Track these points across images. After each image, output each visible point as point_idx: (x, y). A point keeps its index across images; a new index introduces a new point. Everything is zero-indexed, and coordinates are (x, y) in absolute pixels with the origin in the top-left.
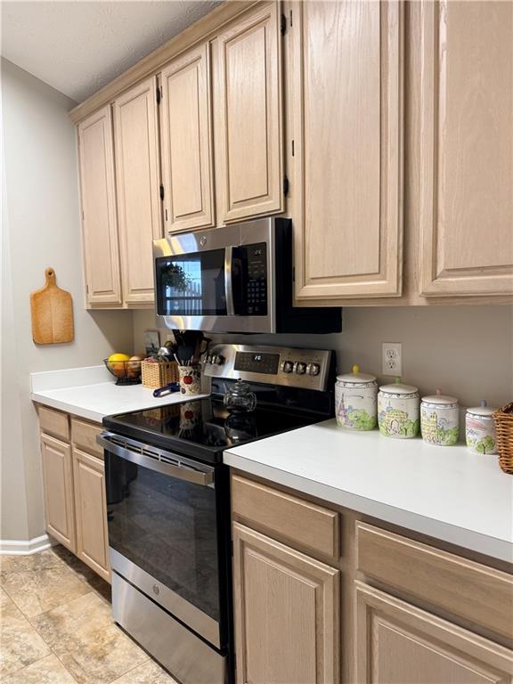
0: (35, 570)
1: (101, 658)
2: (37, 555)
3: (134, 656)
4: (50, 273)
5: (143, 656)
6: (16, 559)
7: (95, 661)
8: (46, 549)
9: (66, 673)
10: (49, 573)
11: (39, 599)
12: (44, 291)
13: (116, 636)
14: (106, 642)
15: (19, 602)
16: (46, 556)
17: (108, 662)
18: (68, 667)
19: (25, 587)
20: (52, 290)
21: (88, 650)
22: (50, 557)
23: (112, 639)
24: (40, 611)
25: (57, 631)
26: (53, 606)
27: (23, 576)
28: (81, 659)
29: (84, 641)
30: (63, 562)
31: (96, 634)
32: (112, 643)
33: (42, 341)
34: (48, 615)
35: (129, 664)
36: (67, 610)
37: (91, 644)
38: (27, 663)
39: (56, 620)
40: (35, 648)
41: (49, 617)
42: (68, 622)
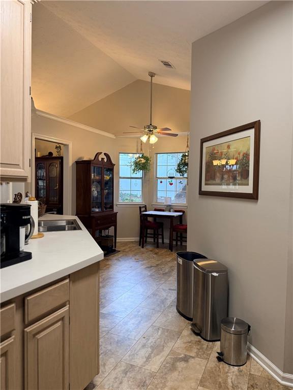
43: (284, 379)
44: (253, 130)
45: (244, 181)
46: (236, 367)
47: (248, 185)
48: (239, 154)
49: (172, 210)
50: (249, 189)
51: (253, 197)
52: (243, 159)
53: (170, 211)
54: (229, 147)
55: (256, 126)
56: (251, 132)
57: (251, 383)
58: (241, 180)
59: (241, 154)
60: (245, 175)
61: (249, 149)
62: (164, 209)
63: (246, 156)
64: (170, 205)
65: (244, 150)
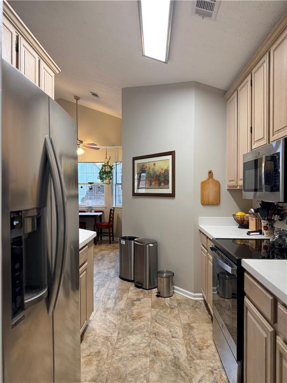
0: (193, 306)
1: (200, 350)
2: (196, 301)
3: (214, 356)
4: (210, 172)
5: (218, 357)
6: (188, 300)
7: (197, 349)
8: (201, 300)
9: (184, 348)
10: (197, 310)
11: (189, 317)
12: (207, 180)
13: (211, 345)
14: (206, 345)
15: (181, 316)
16: (200, 303)
17: (202, 352)
18: (186, 346)
19: (186, 311)
20: (210, 180)
21: (197, 344)
22: (201, 304)
23: (208, 345)
24: (187, 322)
25: (189, 332)
26: (192, 322)
27: (187, 307)
28: (192, 346)
29: (197, 340)
30: (205, 308)
31: (203, 340)
32: (208, 347)
33: (205, 203)
34: (189, 325)
35: (210, 357)
36: (197, 326)
37: (199, 342)
38: (173, 337)
39: (191, 328)
40: (178, 333)
41: (189, 326)
42: (195, 330)
43: (194, 297)
44: (171, 156)
45: (167, 186)
46: (168, 298)
47: (168, 188)
48: (162, 169)
49: (93, 211)
50: (169, 191)
51: (172, 195)
52: (164, 173)
53: (91, 212)
54: (154, 165)
55: (172, 153)
56: (170, 157)
57: (178, 302)
58: (164, 185)
59: (164, 169)
60: (167, 182)
61: (168, 167)
62: (86, 210)
63: (167, 171)
64: (91, 207)
65: (165, 167)
